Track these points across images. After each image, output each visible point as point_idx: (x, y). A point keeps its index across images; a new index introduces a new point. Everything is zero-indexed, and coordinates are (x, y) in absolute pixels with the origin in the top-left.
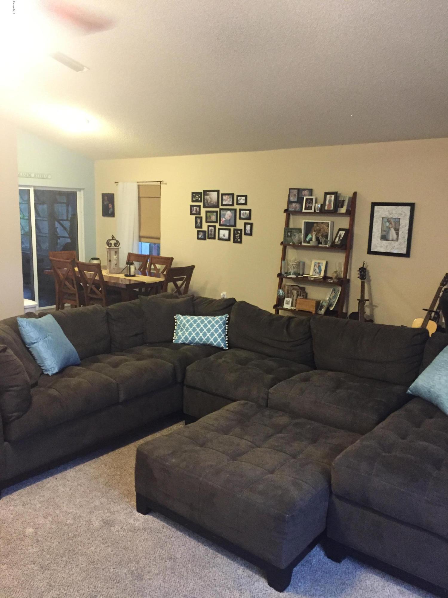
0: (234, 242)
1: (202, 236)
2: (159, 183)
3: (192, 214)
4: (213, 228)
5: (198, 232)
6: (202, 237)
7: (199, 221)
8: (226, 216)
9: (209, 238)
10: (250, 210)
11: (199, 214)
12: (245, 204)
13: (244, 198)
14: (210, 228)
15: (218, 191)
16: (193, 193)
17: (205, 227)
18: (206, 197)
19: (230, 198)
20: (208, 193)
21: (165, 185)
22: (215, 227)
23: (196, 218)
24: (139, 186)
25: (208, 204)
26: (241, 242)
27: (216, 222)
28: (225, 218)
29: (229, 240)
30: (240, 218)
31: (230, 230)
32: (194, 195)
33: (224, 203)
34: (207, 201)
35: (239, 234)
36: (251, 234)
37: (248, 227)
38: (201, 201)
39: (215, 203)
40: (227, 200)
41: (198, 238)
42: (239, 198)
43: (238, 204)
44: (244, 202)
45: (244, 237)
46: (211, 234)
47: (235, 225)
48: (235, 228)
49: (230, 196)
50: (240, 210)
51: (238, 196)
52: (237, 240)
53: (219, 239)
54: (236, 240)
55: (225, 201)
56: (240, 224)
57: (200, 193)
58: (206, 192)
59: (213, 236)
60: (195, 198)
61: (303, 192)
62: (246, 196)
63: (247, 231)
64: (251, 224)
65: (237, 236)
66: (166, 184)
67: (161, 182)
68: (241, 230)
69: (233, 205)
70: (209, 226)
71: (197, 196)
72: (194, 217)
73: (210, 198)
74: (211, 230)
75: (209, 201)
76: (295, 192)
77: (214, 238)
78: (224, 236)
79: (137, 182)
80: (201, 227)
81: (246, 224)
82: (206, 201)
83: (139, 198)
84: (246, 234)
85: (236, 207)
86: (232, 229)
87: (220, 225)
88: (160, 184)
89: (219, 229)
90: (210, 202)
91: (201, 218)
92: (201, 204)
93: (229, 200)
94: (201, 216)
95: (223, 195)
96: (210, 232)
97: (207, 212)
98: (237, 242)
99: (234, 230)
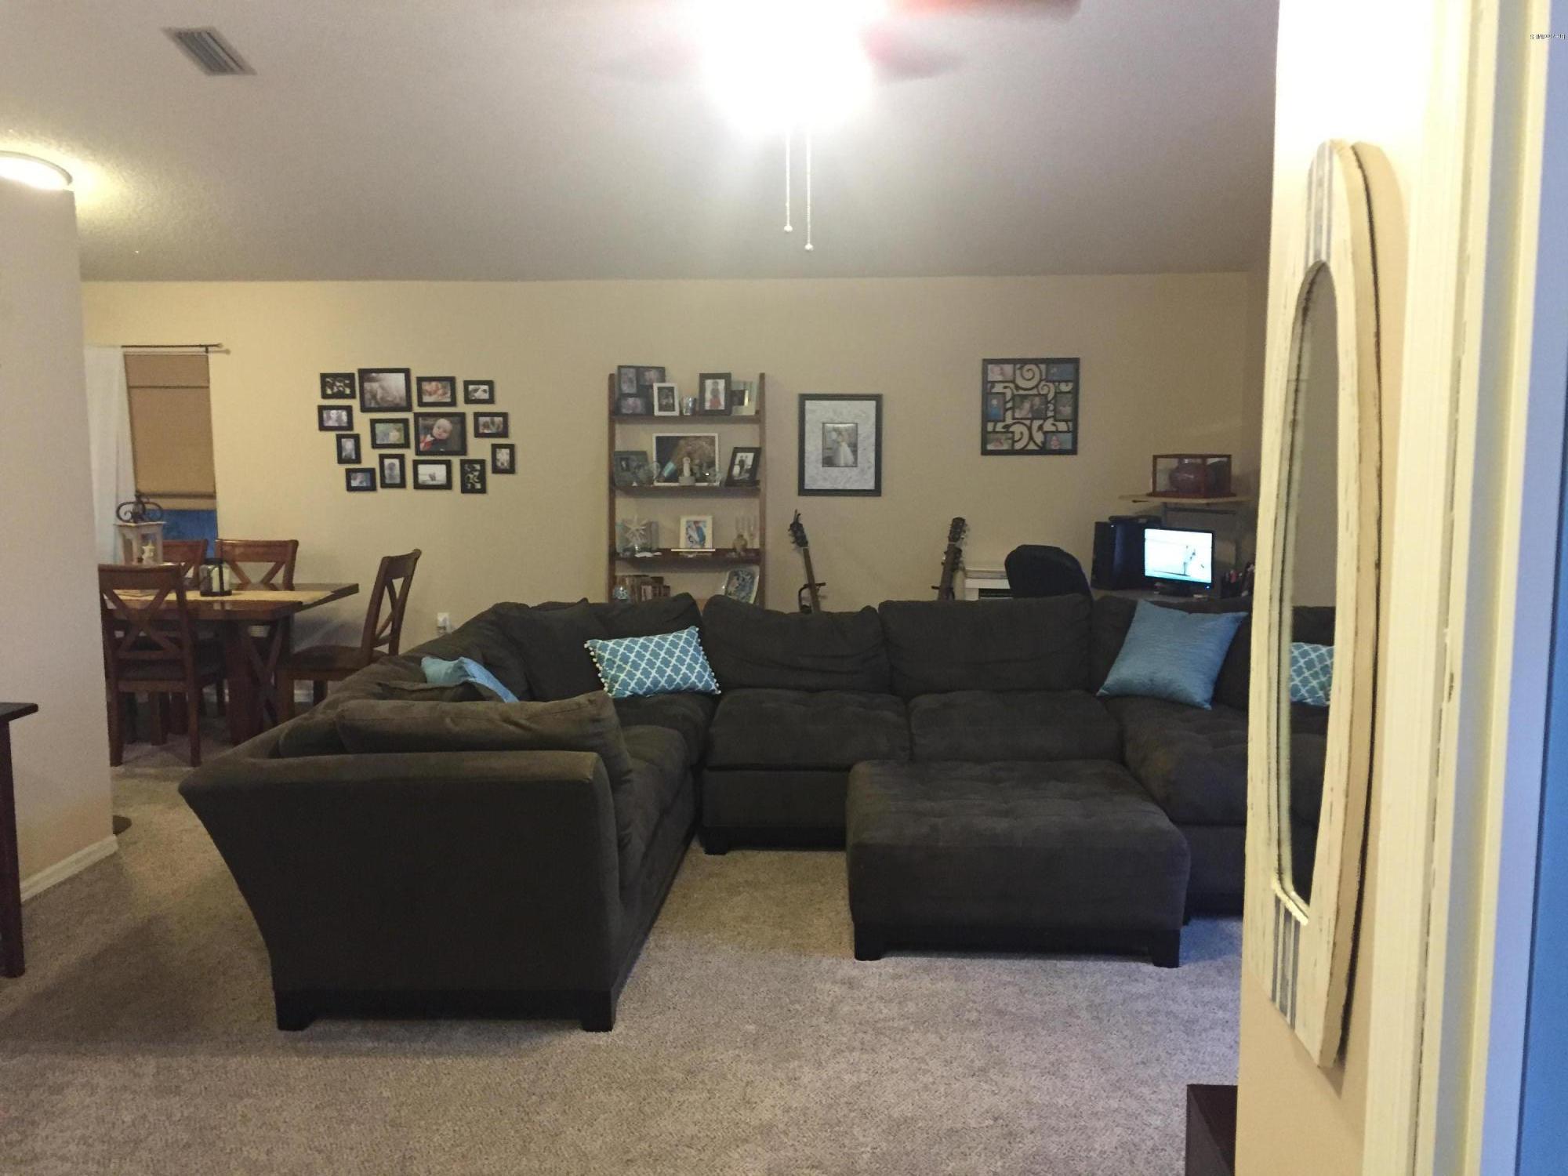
0: (464, 490)
1: (361, 482)
2: (204, 349)
3: (322, 427)
4: (396, 462)
5: (349, 472)
6: (364, 484)
7: (349, 445)
8: (436, 431)
9: (384, 485)
10: (505, 415)
11: (350, 425)
12: (491, 400)
13: (486, 387)
14: (387, 462)
15: (406, 372)
16: (323, 376)
17: (370, 458)
18: (367, 385)
19: (444, 387)
20: (374, 375)
21: (224, 356)
22: (401, 458)
23: (339, 438)
24: (126, 356)
25: (377, 402)
26: (483, 491)
27: (406, 445)
28: (432, 436)
29: (448, 486)
30: (478, 435)
31: (448, 464)
32: (328, 380)
33: (426, 399)
34: (374, 396)
35: (476, 470)
36: (511, 469)
37: (503, 456)
38: (352, 396)
39: (398, 401)
40: (435, 392)
41: (350, 488)
42: (471, 387)
43: (468, 400)
44: (486, 396)
45: (491, 478)
46: (391, 476)
47: (463, 450)
48: (463, 458)
49: (444, 383)
50: (477, 415)
51: (467, 383)
52: (473, 486)
53: (418, 486)
54: (469, 485)
55: (430, 394)
56: (479, 449)
57: (350, 376)
58: (365, 374)
59: (398, 481)
60: (332, 389)
61: (647, 374)
62: (490, 383)
63: (499, 464)
64: (511, 447)
65: (471, 476)
66: (227, 352)
67: (207, 347)
68: (482, 462)
69: (453, 403)
70: (382, 457)
71: (338, 384)
72: (332, 435)
73: (383, 388)
74: (392, 466)
75: (379, 397)
76: (631, 374)
77: (402, 485)
78: (433, 478)
79: (123, 346)
80: (358, 460)
81: (495, 447)
82: (368, 396)
83: (130, 388)
84: (496, 470)
85: (461, 407)
86: (456, 461)
87: (418, 452)
88: (207, 351)
89: (416, 463)
90: (382, 398)
91: (357, 438)
92: (355, 404)
93: (440, 392)
94: (355, 431)
95: (420, 380)
96: (387, 472)
97: (373, 422)
98: (474, 491)
99: (463, 463)
